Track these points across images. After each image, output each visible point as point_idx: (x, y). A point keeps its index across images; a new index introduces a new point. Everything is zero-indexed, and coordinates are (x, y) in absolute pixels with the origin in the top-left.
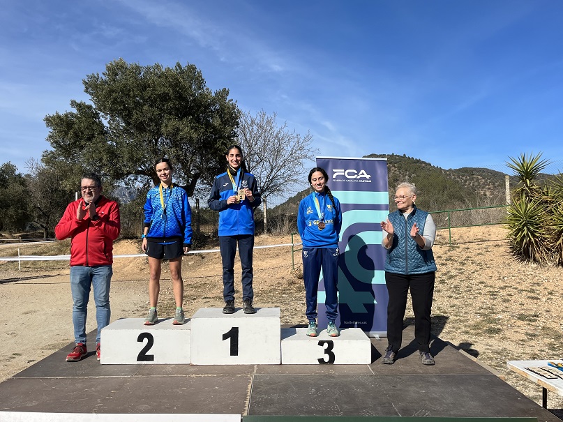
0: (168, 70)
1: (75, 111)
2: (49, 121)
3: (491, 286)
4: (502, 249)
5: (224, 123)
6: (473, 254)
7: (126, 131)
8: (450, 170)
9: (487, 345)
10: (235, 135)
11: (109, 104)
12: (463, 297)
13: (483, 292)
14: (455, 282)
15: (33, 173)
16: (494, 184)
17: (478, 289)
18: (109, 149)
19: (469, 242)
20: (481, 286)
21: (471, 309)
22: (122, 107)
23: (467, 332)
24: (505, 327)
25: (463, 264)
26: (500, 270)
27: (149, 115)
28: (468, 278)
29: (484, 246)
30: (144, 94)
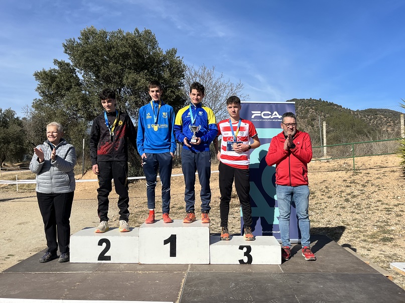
0: (128, 34)
1: (57, 68)
2: (37, 75)
3: (387, 204)
4: (397, 174)
5: (173, 75)
6: (373, 178)
7: (96, 83)
8: (358, 111)
9: (381, 251)
10: (181, 85)
11: (83, 62)
12: (364, 213)
13: (380, 208)
14: (357, 200)
15: (29, 116)
16: (394, 122)
17: (376, 206)
18: (83, 97)
19: (370, 168)
20: (379, 204)
21: (369, 222)
22: (93, 64)
23: (365, 241)
24: (397, 237)
25: (364, 186)
26: (395, 191)
27: (114, 70)
28: (368, 198)
29: (382, 172)
30: (110, 53)
